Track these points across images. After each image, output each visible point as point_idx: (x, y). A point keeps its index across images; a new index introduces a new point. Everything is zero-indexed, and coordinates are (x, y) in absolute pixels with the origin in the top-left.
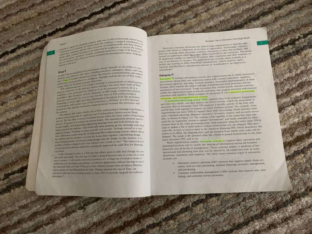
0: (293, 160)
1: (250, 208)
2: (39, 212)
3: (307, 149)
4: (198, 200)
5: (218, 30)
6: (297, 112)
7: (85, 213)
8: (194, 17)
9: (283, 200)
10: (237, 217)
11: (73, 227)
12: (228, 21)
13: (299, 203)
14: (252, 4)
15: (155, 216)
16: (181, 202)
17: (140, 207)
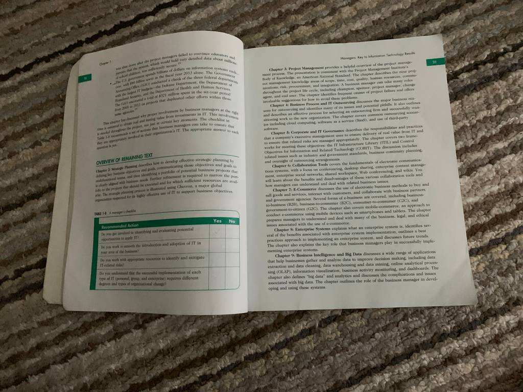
0: (487, 255)
1: (414, 331)
3: (511, 236)
4: (329, 318)
6: (497, 176)
8: (329, 15)
9: (468, 320)
10: (392, 345)
11: (125, 356)
12: (385, 21)
13: (494, 324)
15: (259, 341)
16: (302, 319)
17: (234, 327)
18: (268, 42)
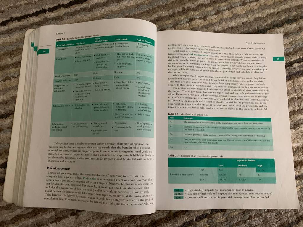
2: (24, 215)
5: (239, 32)
7: (78, 220)
14: (277, 9)
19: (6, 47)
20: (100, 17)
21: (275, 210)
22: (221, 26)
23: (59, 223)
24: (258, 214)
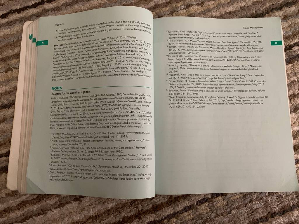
1: (256, 211)
2: (29, 201)
4: (203, 199)
5: (237, 17)
7: (80, 205)
9: (290, 205)
10: (242, 218)
11: (66, 219)
12: (248, 8)
15: (157, 213)
16: (185, 200)
17: (141, 203)
18: (172, 14)
19: (6, 39)
20: (97, 7)
21: (277, 193)
22: (218, 12)
23: (63, 208)
24: (259, 197)
